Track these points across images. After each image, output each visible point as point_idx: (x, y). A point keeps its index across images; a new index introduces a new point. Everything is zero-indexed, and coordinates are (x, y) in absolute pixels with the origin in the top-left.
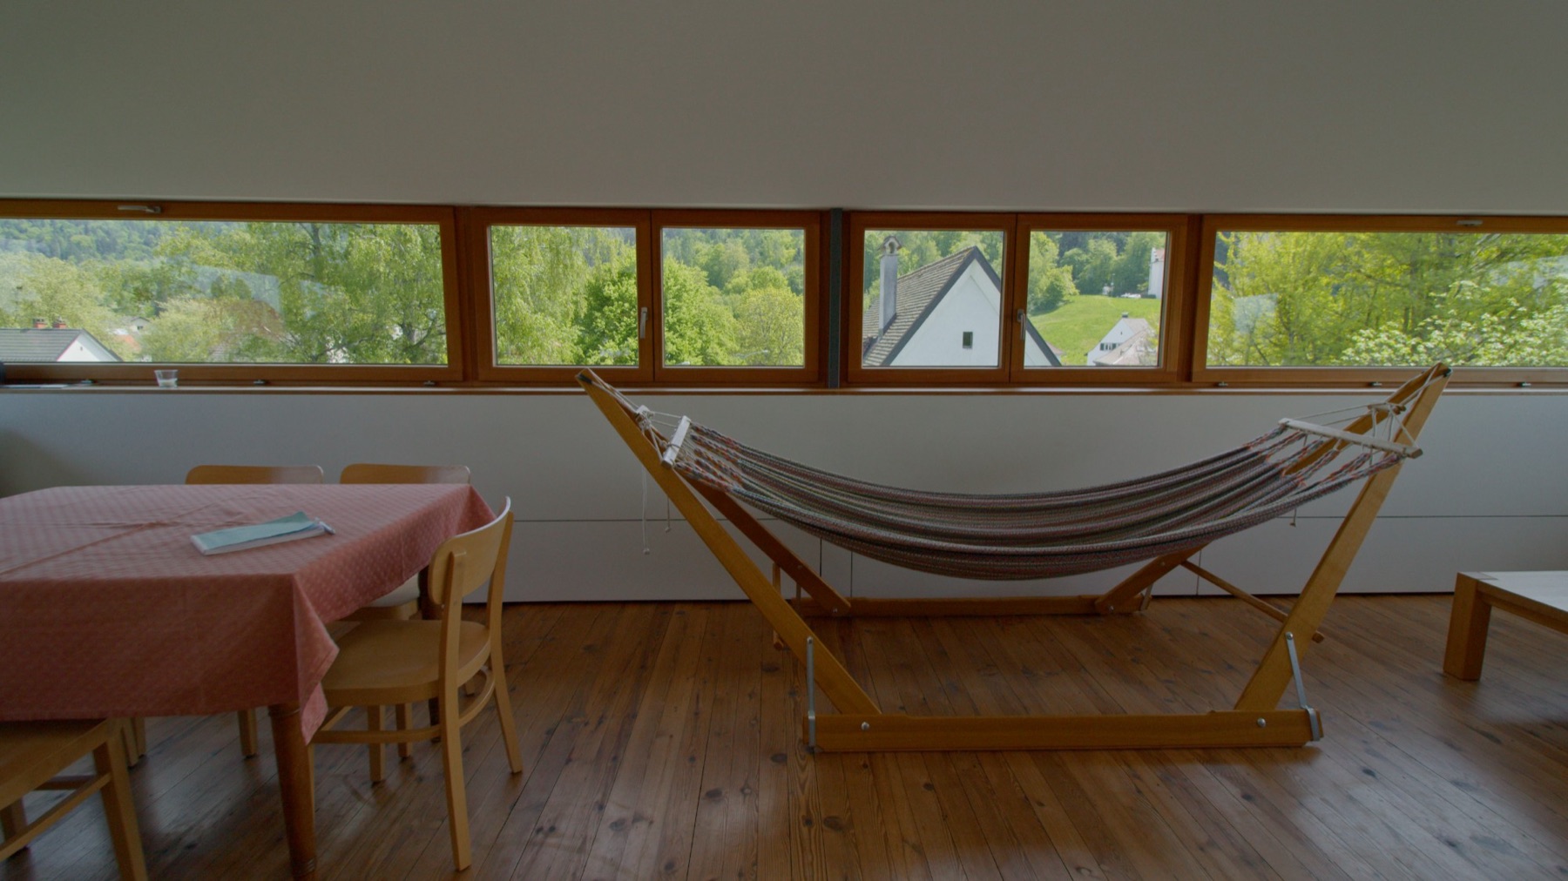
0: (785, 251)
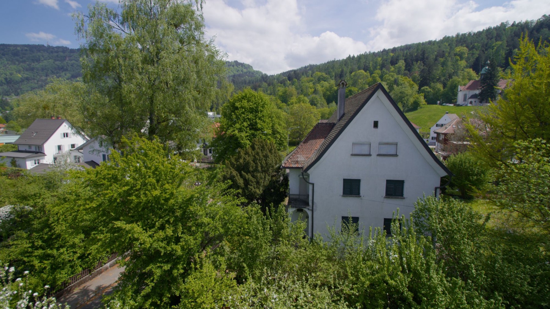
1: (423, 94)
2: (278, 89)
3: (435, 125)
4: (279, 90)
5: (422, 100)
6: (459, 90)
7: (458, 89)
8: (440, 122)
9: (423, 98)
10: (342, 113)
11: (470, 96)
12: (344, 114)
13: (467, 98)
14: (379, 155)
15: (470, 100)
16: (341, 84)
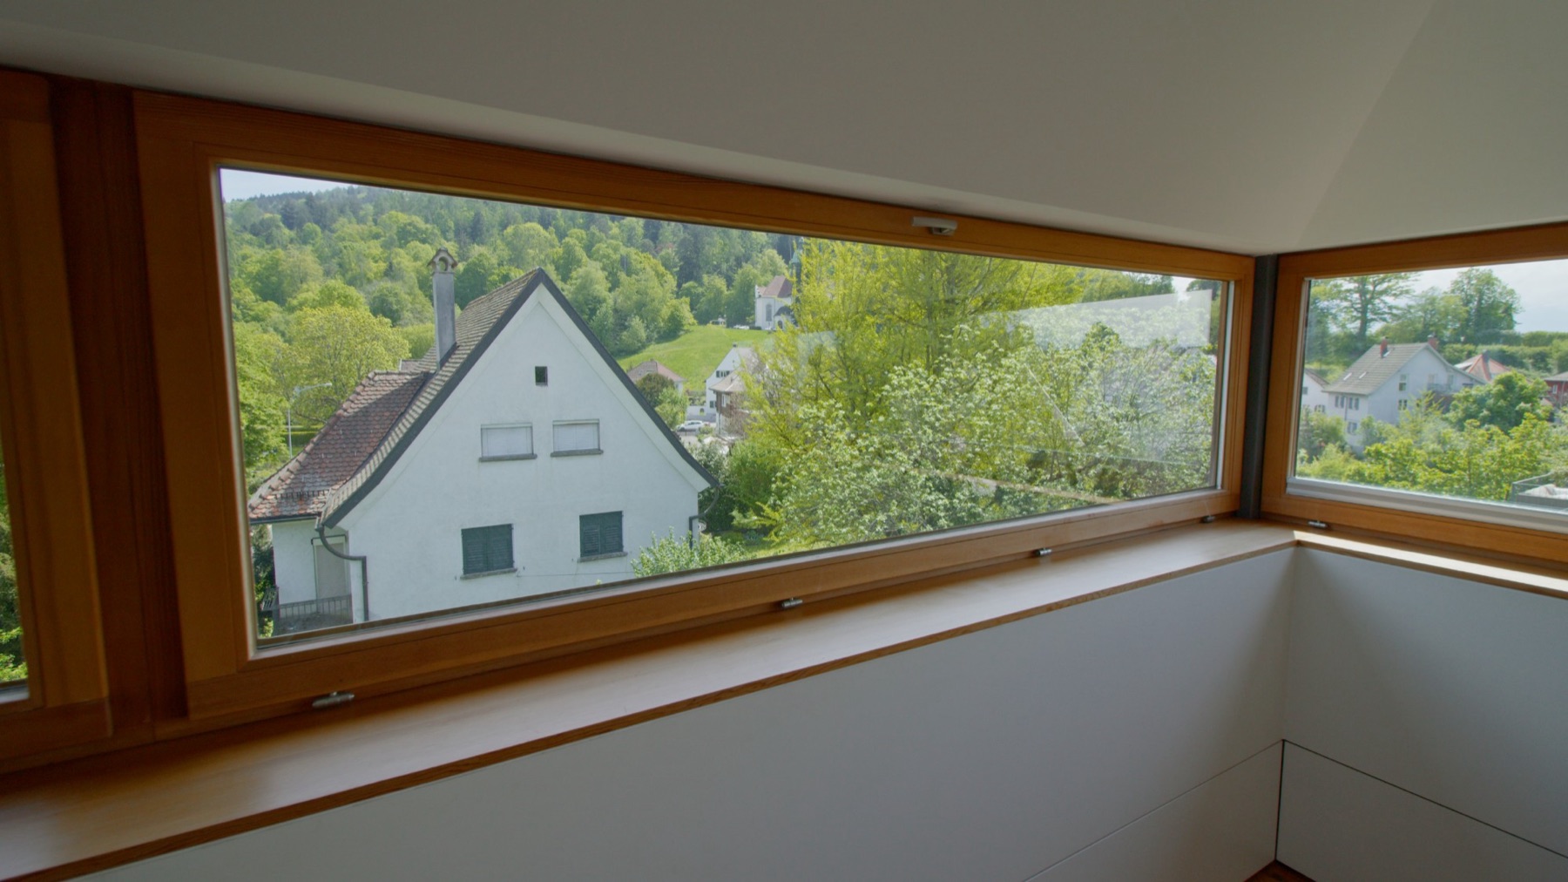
0: (373, 265)
1: (688, 300)
2: (241, 252)
3: (715, 374)
4: (244, 257)
5: (688, 316)
6: (757, 295)
7: (754, 293)
8: (722, 368)
9: (688, 308)
10: (448, 345)
11: (777, 310)
12: (455, 347)
13: (773, 313)
14: (556, 455)
15: (777, 319)
16: (437, 260)
